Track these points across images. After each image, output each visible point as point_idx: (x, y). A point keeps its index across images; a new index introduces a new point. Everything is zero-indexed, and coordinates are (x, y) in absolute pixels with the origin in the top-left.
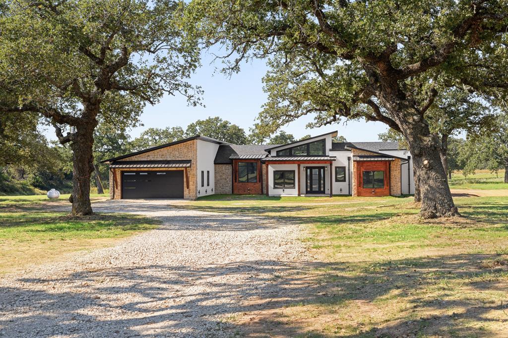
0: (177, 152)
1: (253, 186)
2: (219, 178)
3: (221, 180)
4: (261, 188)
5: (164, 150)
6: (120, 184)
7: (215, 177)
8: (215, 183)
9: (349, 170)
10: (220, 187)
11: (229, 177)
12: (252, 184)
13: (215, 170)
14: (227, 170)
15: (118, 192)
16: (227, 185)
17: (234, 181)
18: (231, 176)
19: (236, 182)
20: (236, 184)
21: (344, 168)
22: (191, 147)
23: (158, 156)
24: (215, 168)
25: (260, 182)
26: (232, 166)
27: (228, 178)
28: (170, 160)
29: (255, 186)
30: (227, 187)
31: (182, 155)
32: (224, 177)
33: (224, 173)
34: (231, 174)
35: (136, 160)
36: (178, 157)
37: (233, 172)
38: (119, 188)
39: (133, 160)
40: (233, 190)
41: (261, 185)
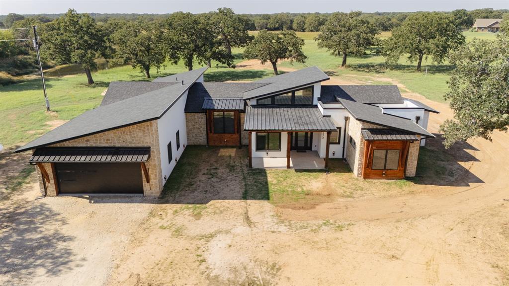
0: (128, 136)
1: (229, 138)
2: (191, 127)
3: (194, 129)
4: (239, 139)
5: (111, 134)
6: (52, 176)
7: (187, 126)
8: (187, 132)
9: (345, 131)
10: (193, 137)
11: (203, 126)
12: (230, 135)
13: (187, 119)
14: (200, 119)
15: (51, 187)
16: (201, 135)
17: (209, 132)
18: (205, 125)
19: (211, 132)
20: (211, 135)
21: (340, 128)
22: (148, 129)
23: (102, 141)
24: (186, 116)
25: (238, 133)
26: (206, 114)
27: (201, 127)
28: (119, 146)
29: (232, 137)
30: (201, 137)
31: (137, 141)
32: (197, 126)
33: (196, 122)
34: (205, 124)
35: (70, 146)
36: (130, 143)
37: (207, 121)
38: (52, 181)
39: (66, 146)
40: (207, 140)
41: (239, 136)
